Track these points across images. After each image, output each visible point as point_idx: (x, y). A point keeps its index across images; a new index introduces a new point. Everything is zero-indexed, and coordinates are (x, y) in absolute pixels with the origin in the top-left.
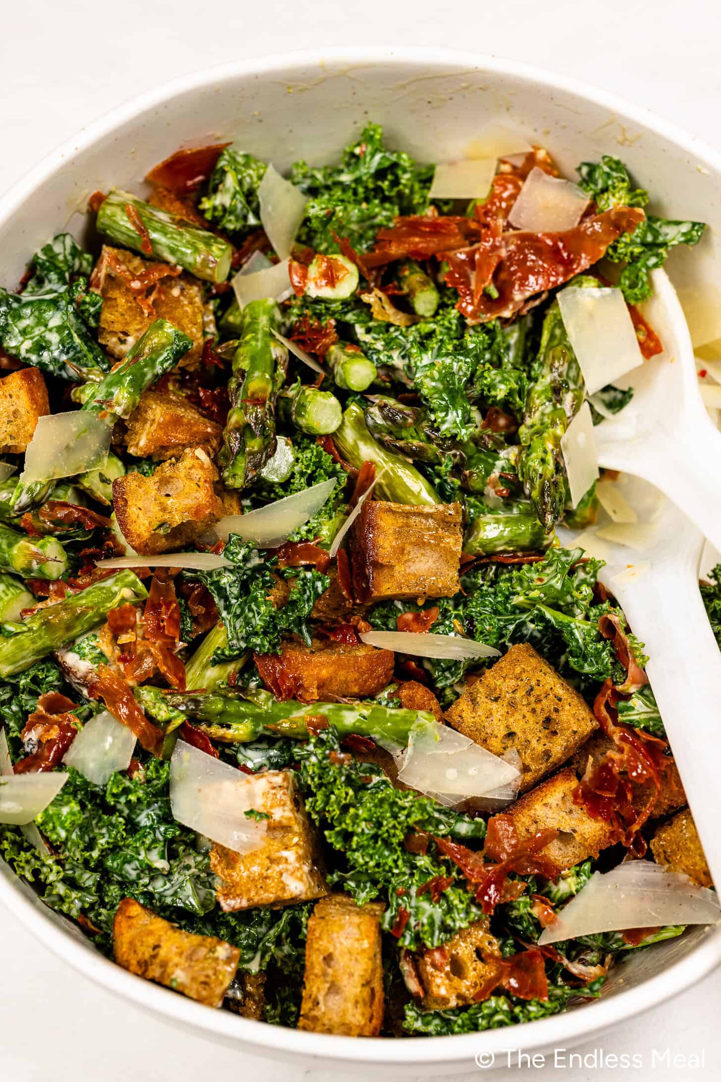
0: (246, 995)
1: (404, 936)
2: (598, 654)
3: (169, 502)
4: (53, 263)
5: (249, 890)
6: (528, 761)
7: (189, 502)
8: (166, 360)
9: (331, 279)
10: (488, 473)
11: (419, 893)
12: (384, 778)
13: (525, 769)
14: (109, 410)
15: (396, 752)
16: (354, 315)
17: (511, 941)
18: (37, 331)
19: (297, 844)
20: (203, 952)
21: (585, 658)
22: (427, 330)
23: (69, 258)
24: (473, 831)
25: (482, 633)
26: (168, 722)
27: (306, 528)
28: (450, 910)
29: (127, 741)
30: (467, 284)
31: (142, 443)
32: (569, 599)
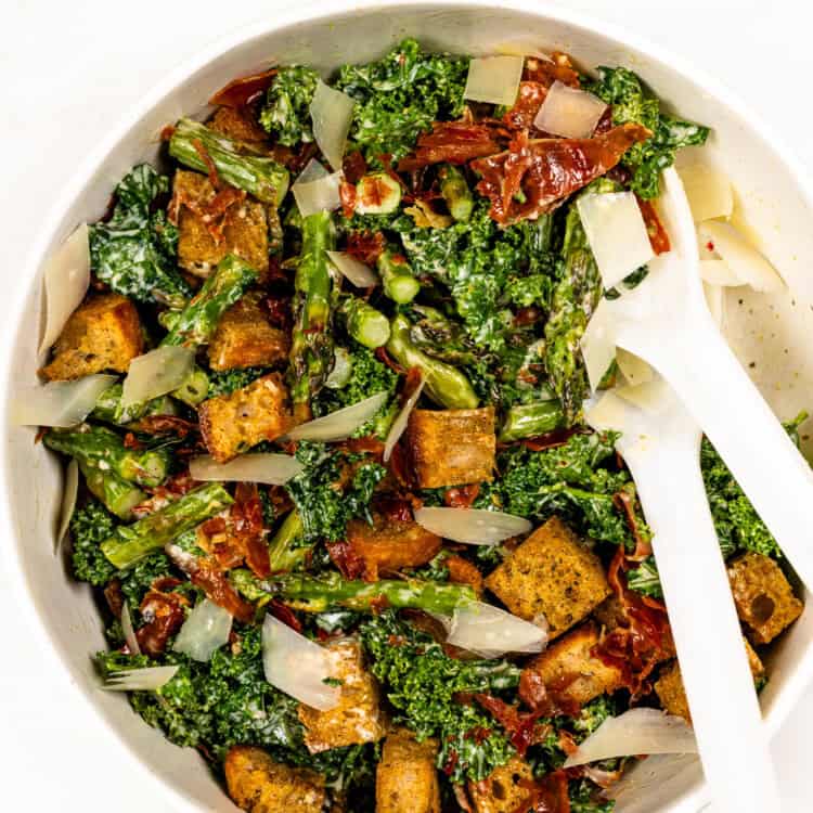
0: (333, 803)
1: (454, 774)
2: (613, 526)
3: (247, 425)
4: (133, 194)
5: (330, 738)
6: (554, 623)
7: (263, 425)
8: (235, 294)
9: (376, 196)
10: (518, 366)
11: (465, 738)
12: (434, 645)
13: (552, 628)
14: (191, 340)
15: (445, 619)
16: (399, 222)
17: (542, 765)
18: (126, 265)
19: (365, 702)
20: (294, 797)
21: (602, 529)
22: (464, 231)
23: (148, 186)
24: (509, 684)
25: (515, 507)
26: (258, 599)
27: (364, 427)
28: (490, 752)
29: (225, 620)
30: (498, 192)
31: (222, 362)
32: (587, 481)
